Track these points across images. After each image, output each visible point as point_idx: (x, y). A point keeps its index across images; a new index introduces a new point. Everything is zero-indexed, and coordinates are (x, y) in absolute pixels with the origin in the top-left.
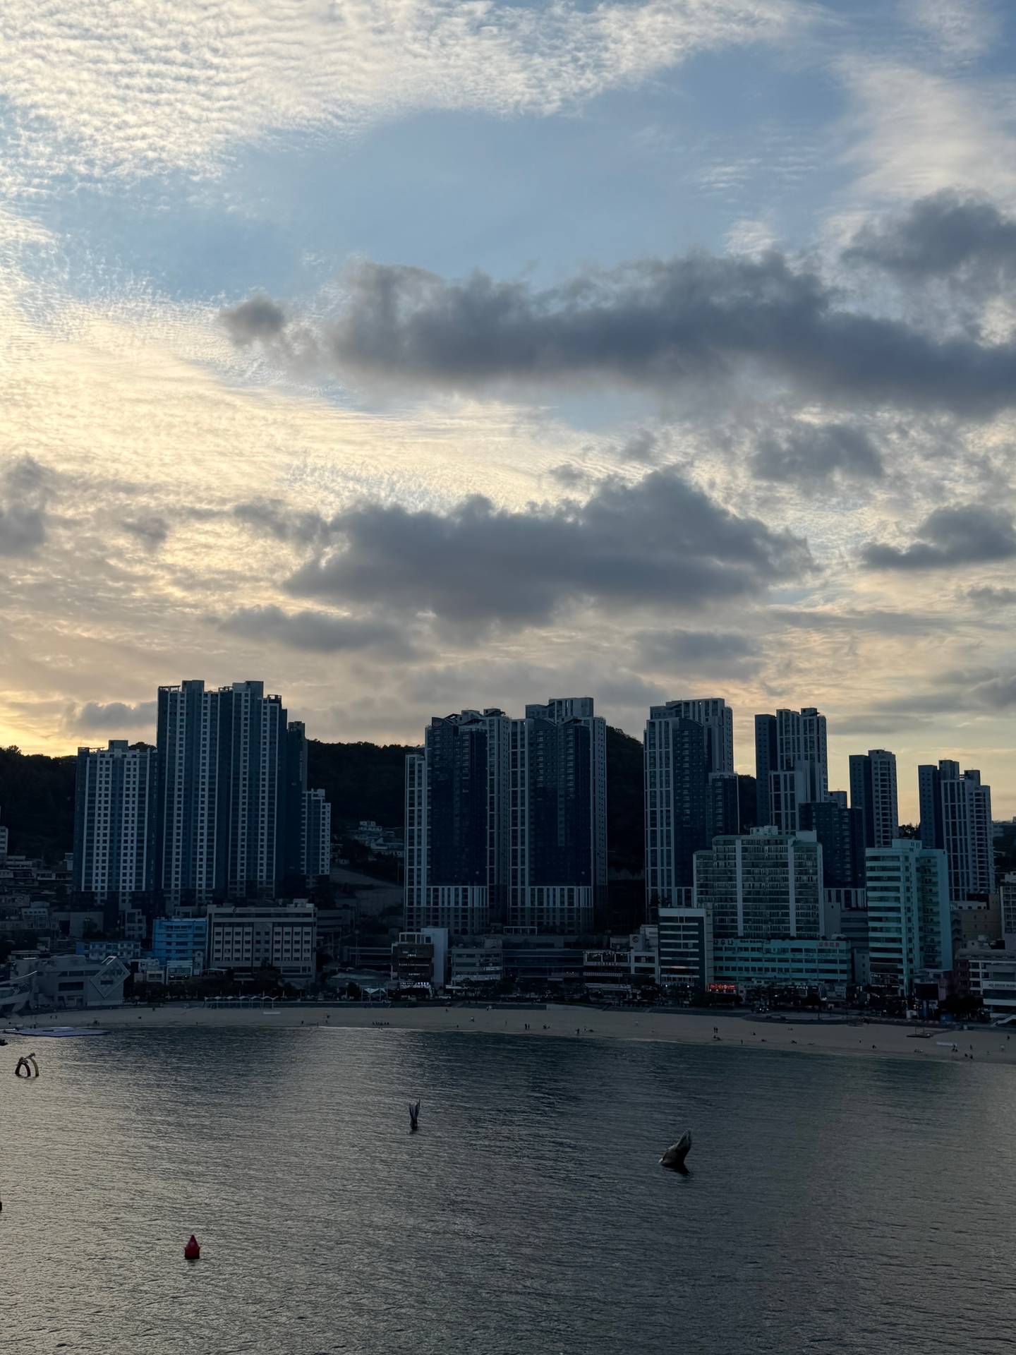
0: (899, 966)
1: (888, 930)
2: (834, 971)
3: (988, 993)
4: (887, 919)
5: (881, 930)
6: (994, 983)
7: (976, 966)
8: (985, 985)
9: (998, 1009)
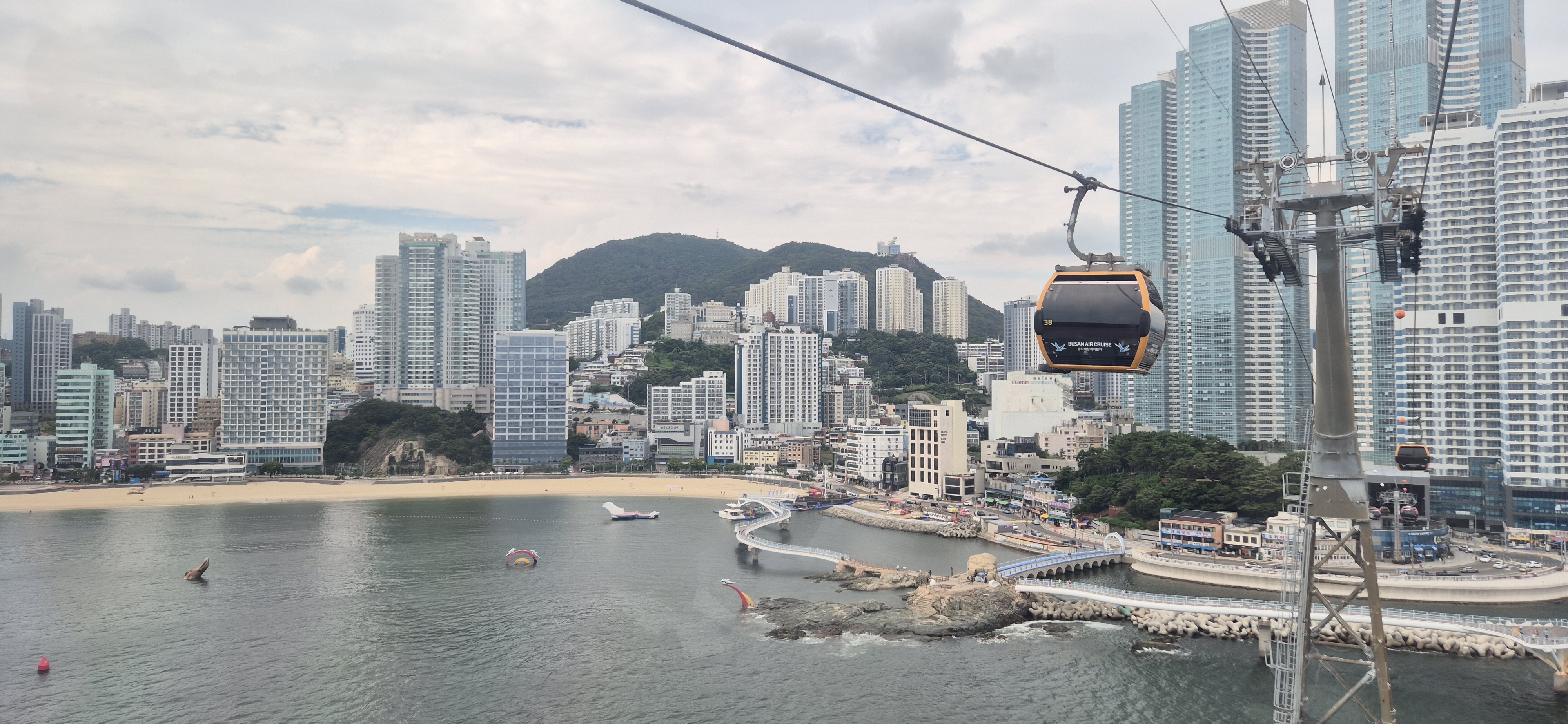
0: (85, 449)
1: (77, 425)
2: (17, 455)
3: (169, 463)
4: (76, 418)
5: (71, 425)
6: (175, 456)
7: (144, 445)
8: (168, 457)
9: (174, 472)
